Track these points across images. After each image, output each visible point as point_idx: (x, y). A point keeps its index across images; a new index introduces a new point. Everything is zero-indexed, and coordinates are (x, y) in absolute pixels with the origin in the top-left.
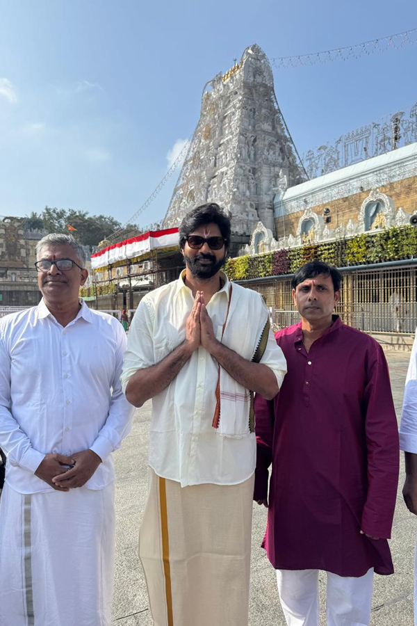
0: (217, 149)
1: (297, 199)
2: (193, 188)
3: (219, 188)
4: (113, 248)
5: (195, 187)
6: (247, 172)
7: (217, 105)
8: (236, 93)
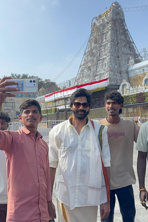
0: (100, 48)
1: (139, 69)
2: (90, 65)
3: (102, 65)
4: (56, 93)
5: (91, 65)
6: (115, 58)
7: (99, 29)
8: (108, 23)
